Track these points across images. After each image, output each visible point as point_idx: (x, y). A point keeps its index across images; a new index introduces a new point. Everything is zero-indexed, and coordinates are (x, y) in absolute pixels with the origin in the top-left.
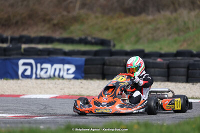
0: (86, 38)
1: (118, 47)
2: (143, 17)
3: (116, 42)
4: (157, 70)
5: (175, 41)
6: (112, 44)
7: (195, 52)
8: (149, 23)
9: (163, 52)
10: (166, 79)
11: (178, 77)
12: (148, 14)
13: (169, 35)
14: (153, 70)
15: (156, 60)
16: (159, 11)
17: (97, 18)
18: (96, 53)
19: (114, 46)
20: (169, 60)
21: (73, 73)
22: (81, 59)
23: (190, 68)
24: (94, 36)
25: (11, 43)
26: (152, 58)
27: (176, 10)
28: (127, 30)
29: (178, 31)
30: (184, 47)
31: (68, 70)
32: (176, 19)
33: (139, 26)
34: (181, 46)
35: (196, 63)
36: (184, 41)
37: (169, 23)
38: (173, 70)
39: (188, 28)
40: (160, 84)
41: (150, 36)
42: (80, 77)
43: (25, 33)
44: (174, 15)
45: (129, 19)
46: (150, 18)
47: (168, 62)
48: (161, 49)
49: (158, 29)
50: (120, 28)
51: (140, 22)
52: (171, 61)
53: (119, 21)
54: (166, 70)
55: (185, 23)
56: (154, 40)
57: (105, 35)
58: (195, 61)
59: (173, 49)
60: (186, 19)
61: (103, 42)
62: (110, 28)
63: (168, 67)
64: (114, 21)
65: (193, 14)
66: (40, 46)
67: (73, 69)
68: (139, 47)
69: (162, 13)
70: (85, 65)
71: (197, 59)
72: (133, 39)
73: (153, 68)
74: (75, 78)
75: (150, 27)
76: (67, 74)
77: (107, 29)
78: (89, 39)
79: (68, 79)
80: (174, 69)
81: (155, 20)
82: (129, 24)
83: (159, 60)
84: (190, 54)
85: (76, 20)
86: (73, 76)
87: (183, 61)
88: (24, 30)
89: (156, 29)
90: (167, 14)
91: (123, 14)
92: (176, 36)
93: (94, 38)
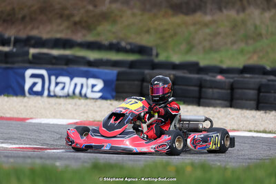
0: (118, 43)
1: (162, 58)
2: (198, 16)
3: (159, 51)
4: (216, 90)
5: (242, 52)
6: (154, 52)
7: (268, 68)
8: (206, 25)
9: (224, 66)
10: (228, 104)
11: (244, 102)
12: (205, 13)
13: (234, 43)
14: (210, 90)
15: (215, 77)
16: (220, 9)
17: (134, 15)
18: (132, 65)
19: (157, 55)
20: (232, 78)
21: (100, 91)
22: (112, 72)
23: (263, 90)
24: (130, 41)
25: (14, 46)
26: (210, 74)
27: (243, 9)
28: (175, 34)
29: (246, 38)
30: (254, 61)
31: (93, 86)
32: (243, 22)
33: (192, 29)
34: (249, 58)
35: (271, 83)
36: (255, 52)
37: (234, 26)
38: (238, 92)
39: (260, 35)
40: (220, 111)
41: (207, 44)
42: (109, 96)
43: (35, 33)
44: (242, 16)
45: (178, 19)
46: (208, 18)
47: (232, 80)
48: (221, 62)
49: (219, 34)
50: (166, 30)
51: (194, 24)
52: (236, 79)
53: (165, 21)
54: (229, 91)
55: (256, 27)
56: (212, 49)
57: (145, 40)
58: (269, 81)
59: (239, 63)
60: (258, 23)
61: (141, 50)
62: (152, 31)
63: (232, 88)
64: (158, 21)
65: (267, 15)
66: (56, 52)
67: (100, 85)
68: (191, 58)
69: (225, 12)
70: (117, 80)
71: (272, 77)
72: (184, 47)
73: (211, 88)
74: (102, 98)
75: (207, 31)
76: (92, 91)
77: (148, 32)
78: (123, 44)
79: (93, 99)
80: (240, 91)
81: (214, 22)
82: (179, 26)
83: (219, 77)
84: (262, 71)
85: (105, 17)
86: (100, 95)
87: (253, 80)
88: (33, 28)
89: (216, 34)
90: (232, 13)
91: (170, 12)
92: (242, 45)
93: (130, 44)
